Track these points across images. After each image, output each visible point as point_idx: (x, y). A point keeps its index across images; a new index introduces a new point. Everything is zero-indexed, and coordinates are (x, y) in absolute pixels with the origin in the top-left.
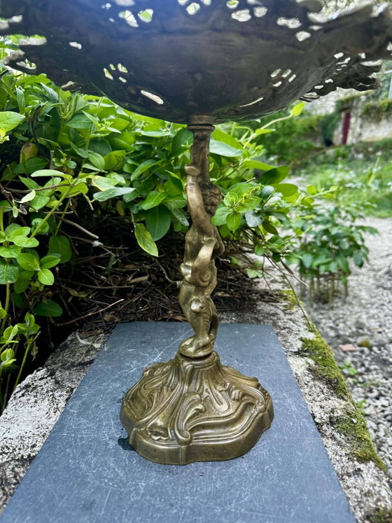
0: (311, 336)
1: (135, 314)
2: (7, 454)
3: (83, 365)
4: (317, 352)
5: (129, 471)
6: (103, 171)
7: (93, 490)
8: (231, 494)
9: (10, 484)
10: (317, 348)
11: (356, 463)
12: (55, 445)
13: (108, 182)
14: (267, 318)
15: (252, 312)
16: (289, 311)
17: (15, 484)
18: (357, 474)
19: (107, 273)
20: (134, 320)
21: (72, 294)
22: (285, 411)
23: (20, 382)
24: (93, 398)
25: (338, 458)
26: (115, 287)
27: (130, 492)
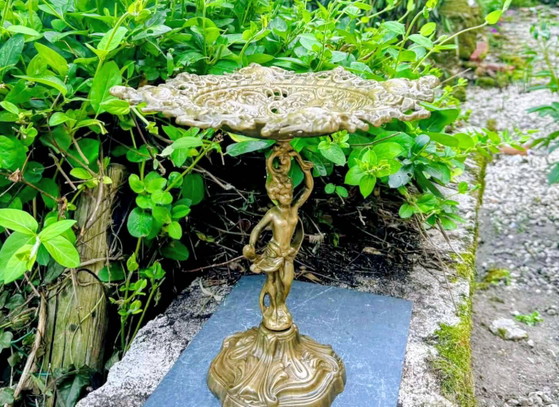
0: (454, 322)
2: (129, 389)
3: (201, 317)
4: (447, 342)
10: (450, 337)
12: (166, 389)
14: (415, 290)
15: (402, 281)
16: (448, 284)
21: (200, 238)
22: (373, 396)
23: (141, 327)
24: (204, 354)
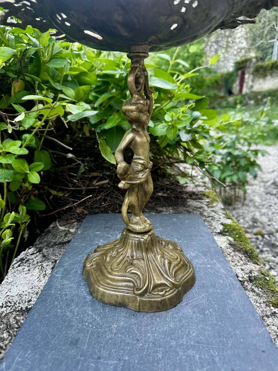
0: (229, 222)
1: (99, 208)
2: (10, 307)
3: (63, 244)
4: (235, 232)
5: (103, 317)
6: (74, 100)
7: (77, 331)
8: (182, 331)
9: (13, 328)
10: (234, 230)
11: (272, 308)
12: (46, 300)
13: (78, 109)
14: (195, 210)
15: (184, 206)
16: (211, 205)
17: (17, 328)
18: (274, 316)
19: (77, 178)
20: (98, 212)
21: (53, 193)
22: (216, 273)
23: (16, 257)
24: (72, 266)
25: (258, 305)
26: (84, 188)
27: (106, 332)
